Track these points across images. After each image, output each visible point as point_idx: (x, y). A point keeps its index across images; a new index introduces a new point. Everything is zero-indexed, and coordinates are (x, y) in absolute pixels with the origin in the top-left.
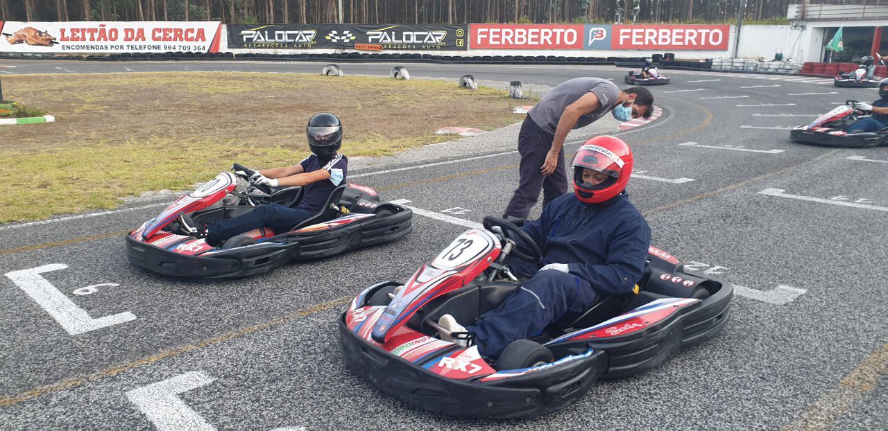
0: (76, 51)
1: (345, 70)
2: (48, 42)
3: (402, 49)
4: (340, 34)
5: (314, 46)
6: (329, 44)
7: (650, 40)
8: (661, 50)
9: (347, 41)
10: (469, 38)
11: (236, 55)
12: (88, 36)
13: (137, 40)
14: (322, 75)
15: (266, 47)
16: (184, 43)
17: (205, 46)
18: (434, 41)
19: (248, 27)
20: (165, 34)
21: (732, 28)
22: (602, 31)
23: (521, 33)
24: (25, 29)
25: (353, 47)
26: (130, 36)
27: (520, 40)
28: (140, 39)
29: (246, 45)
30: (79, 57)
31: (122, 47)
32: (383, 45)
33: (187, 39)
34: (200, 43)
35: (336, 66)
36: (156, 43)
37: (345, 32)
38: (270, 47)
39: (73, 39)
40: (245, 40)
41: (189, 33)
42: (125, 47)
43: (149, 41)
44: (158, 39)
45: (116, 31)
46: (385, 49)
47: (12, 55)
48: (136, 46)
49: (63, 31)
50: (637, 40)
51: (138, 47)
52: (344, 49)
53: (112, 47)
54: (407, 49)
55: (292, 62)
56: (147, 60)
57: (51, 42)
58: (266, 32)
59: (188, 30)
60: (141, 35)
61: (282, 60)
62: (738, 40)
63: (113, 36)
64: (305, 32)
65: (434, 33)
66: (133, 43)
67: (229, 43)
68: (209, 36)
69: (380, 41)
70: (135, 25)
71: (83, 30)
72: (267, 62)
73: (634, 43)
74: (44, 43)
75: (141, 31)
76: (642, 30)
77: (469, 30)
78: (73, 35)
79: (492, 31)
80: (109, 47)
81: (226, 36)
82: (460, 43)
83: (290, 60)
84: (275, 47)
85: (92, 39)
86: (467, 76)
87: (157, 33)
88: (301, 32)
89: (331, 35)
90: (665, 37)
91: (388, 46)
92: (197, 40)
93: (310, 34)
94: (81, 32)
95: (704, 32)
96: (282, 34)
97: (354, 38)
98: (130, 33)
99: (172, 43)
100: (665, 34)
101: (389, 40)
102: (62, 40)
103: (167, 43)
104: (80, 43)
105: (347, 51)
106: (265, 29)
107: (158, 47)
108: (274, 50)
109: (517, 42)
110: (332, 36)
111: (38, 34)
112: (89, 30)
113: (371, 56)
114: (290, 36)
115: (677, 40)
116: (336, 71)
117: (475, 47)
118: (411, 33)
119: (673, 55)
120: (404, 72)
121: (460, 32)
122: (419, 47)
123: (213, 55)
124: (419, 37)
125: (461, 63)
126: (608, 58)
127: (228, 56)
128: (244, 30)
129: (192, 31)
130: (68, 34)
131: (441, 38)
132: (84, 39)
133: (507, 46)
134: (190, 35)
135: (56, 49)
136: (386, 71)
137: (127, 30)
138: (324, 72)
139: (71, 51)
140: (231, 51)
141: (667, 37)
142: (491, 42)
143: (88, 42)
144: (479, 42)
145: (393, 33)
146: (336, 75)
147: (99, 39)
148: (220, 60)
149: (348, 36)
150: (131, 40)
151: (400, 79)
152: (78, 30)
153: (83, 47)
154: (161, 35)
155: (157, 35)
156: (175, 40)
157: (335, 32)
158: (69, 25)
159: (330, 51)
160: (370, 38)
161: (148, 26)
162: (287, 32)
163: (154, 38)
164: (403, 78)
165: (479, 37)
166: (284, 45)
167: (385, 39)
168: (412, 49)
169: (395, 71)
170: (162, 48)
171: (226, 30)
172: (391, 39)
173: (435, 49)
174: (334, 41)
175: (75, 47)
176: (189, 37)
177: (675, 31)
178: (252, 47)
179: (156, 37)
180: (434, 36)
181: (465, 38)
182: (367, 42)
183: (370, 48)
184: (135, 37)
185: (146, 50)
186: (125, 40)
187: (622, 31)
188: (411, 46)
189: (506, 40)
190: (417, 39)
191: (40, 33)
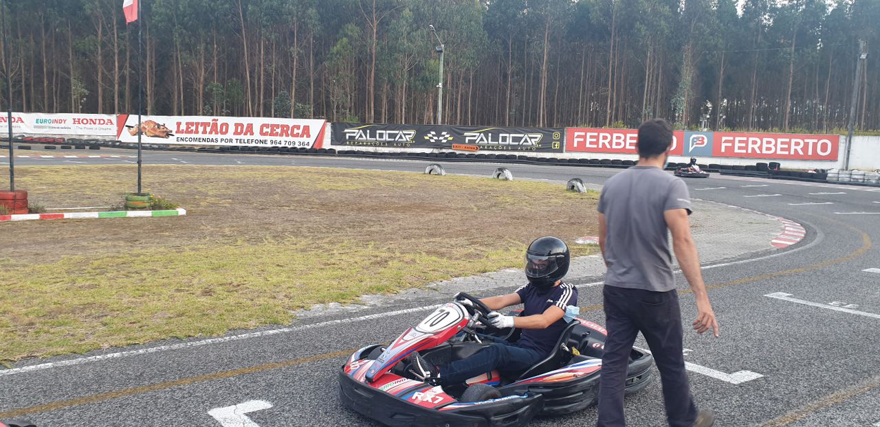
0: (188, 143)
1: (448, 169)
2: (165, 134)
3: (498, 150)
4: (439, 135)
5: (412, 146)
6: (427, 144)
7: (753, 149)
8: (765, 159)
9: (445, 141)
10: (565, 141)
11: (339, 152)
12: (201, 129)
13: (246, 134)
14: (425, 174)
15: (367, 145)
16: (290, 139)
17: (309, 142)
18: (530, 143)
19: (352, 126)
20: (272, 130)
21: (842, 139)
22: (703, 138)
23: (618, 138)
24: (146, 122)
25: (450, 147)
26: (239, 131)
27: (618, 144)
28: (249, 134)
29: (348, 143)
30: (191, 149)
31: (231, 140)
32: (479, 146)
33: (293, 135)
34: (305, 139)
35: (439, 166)
36: (263, 138)
37: (444, 133)
38: (371, 145)
39: (187, 132)
40: (347, 137)
41: (295, 129)
42: (234, 141)
43: (257, 136)
44: (266, 134)
45: (227, 125)
46: (481, 150)
47: (132, 145)
49: (179, 124)
50: (740, 148)
51: (246, 141)
52: (441, 148)
53: (222, 140)
54: (503, 150)
55: (391, 160)
56: (254, 153)
57: (168, 134)
58: (368, 131)
59: (294, 127)
60: (250, 129)
61: (382, 158)
62: (849, 151)
63: (224, 130)
64: (405, 132)
65: (530, 136)
66: (242, 137)
67: (332, 140)
68: (314, 133)
69: (477, 142)
70: (245, 121)
71: (197, 124)
72: (368, 159)
73: (736, 151)
74: (161, 135)
75: (250, 126)
76: (745, 139)
77: (565, 132)
78: (188, 128)
79: (589, 134)
80: (219, 140)
81: (330, 134)
82: (556, 145)
83: (389, 158)
84: (375, 145)
85: (204, 132)
86: (576, 179)
87: (265, 128)
88: (401, 132)
90: (769, 146)
91: (484, 147)
92: (302, 136)
93: (410, 134)
94: (195, 126)
95: (811, 141)
96: (383, 134)
97: (451, 138)
98: (239, 128)
99: (278, 138)
100: (769, 143)
101: (486, 141)
102: (177, 132)
103: (274, 138)
104: (193, 136)
105: (444, 151)
106: (367, 128)
107: (265, 142)
108: (374, 148)
109: (614, 146)
110: (431, 136)
111: (156, 126)
112: (203, 124)
113: (468, 156)
114: (390, 136)
115: (782, 149)
116: (439, 170)
117: (571, 150)
118: (507, 135)
119: (779, 165)
120: (508, 173)
121: (556, 135)
122: (514, 148)
123: (316, 151)
124: (514, 139)
125: (557, 165)
126: (710, 165)
127: (331, 152)
128: (347, 128)
129: (298, 127)
130: (183, 127)
131: (537, 140)
132: (197, 132)
133: (604, 150)
134: (296, 131)
135: (171, 140)
136: (488, 172)
137: (237, 125)
138: (427, 171)
139: (184, 143)
140: (333, 147)
141: (771, 145)
142: (588, 145)
143: (200, 135)
144: (575, 145)
145: (490, 135)
146: (438, 174)
147: (211, 133)
148: (324, 155)
149: (446, 137)
150: (240, 134)
151: (503, 180)
152: (192, 124)
153: (195, 140)
154: (269, 130)
155: (265, 130)
156: (281, 135)
157: (434, 133)
158: (185, 119)
159: (428, 151)
160: (467, 139)
161: (257, 122)
162: (388, 132)
163: (262, 133)
164: (506, 179)
165: (576, 140)
166: (384, 144)
167: (482, 140)
168: (507, 150)
169: (498, 172)
170: (269, 142)
171: (330, 128)
172: (488, 140)
173: (531, 150)
174: (432, 141)
175: (189, 139)
176: (295, 133)
177: (780, 140)
178: (354, 144)
179: (264, 132)
180: (531, 138)
181: (561, 141)
182: (464, 143)
183: (466, 149)
184: (244, 131)
185: (254, 144)
186: (234, 134)
187: (724, 139)
188: (507, 148)
189: (604, 144)
190: (513, 141)
191: (159, 125)
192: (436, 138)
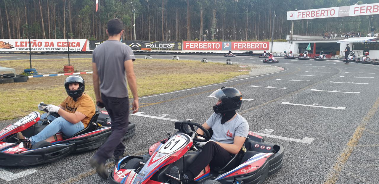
0: (22, 51)
3: (159, 50)
4: (135, 44)
7: (244, 47)
8: (248, 50)
9: (138, 47)
10: (183, 46)
12: (28, 44)
13: (50, 46)
17: (80, 49)
18: (170, 47)
19: (98, 42)
20: (63, 44)
21: (270, 43)
22: (228, 44)
23: (201, 45)
25: (140, 49)
26: (47, 45)
27: (201, 47)
28: (52, 46)
31: (43, 49)
32: (152, 49)
33: (72, 46)
34: (78, 48)
36: (59, 48)
37: (137, 44)
39: (21, 46)
40: (97, 46)
42: (45, 49)
43: (56, 47)
44: (60, 46)
45: (41, 43)
46: (152, 50)
48: (50, 49)
49: (16, 43)
50: (240, 47)
51: (51, 49)
52: (136, 50)
53: (39, 49)
54: (160, 50)
56: (57, 54)
57: (11, 47)
59: (72, 43)
60: (52, 44)
62: (272, 47)
63: (40, 45)
65: (170, 44)
66: (49, 47)
67: (90, 48)
68: (82, 44)
69: (150, 47)
70: (50, 41)
74: (7, 47)
76: (241, 44)
77: (183, 43)
78: (21, 44)
79: (191, 44)
80: (38, 49)
81: (89, 45)
82: (180, 48)
85: (30, 46)
87: (59, 43)
89: (131, 45)
91: (153, 49)
92: (76, 46)
94: (25, 43)
95: (261, 44)
97: (140, 46)
98: (47, 44)
99: (66, 48)
100: (249, 45)
101: (154, 47)
102: (15, 46)
103: (64, 48)
104: (24, 47)
105: (138, 50)
109: (199, 48)
111: (4, 44)
112: (29, 42)
113: (148, 52)
115: (253, 47)
117: (185, 49)
118: (162, 44)
119: (252, 52)
121: (179, 44)
122: (165, 49)
123: (83, 52)
124: (165, 46)
125: (181, 55)
128: (96, 42)
129: (75, 43)
130: (19, 44)
131: (173, 46)
132: (26, 46)
133: (196, 49)
134: (74, 44)
135: (13, 50)
137: (46, 43)
139: (20, 51)
140: (91, 51)
141: (249, 46)
142: (191, 48)
143: (28, 47)
144: (186, 48)
145: (155, 44)
147: (33, 46)
148: (88, 54)
152: (24, 42)
153: (26, 49)
154: (61, 44)
155: (59, 44)
156: (67, 46)
157: (133, 44)
158: (19, 41)
160: (147, 46)
161: (55, 41)
163: (58, 46)
165: (186, 46)
168: (162, 50)
170: (61, 49)
171: (89, 42)
172: (155, 46)
173: (171, 50)
175: (22, 49)
176: (73, 45)
177: (252, 44)
180: (170, 45)
181: (181, 46)
182: (146, 47)
183: (147, 50)
184: (50, 45)
185: (54, 51)
186: (45, 46)
187: (235, 44)
188: (162, 49)
189: (196, 47)
190: (164, 46)
191: (6, 44)
192: (134, 46)
